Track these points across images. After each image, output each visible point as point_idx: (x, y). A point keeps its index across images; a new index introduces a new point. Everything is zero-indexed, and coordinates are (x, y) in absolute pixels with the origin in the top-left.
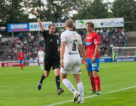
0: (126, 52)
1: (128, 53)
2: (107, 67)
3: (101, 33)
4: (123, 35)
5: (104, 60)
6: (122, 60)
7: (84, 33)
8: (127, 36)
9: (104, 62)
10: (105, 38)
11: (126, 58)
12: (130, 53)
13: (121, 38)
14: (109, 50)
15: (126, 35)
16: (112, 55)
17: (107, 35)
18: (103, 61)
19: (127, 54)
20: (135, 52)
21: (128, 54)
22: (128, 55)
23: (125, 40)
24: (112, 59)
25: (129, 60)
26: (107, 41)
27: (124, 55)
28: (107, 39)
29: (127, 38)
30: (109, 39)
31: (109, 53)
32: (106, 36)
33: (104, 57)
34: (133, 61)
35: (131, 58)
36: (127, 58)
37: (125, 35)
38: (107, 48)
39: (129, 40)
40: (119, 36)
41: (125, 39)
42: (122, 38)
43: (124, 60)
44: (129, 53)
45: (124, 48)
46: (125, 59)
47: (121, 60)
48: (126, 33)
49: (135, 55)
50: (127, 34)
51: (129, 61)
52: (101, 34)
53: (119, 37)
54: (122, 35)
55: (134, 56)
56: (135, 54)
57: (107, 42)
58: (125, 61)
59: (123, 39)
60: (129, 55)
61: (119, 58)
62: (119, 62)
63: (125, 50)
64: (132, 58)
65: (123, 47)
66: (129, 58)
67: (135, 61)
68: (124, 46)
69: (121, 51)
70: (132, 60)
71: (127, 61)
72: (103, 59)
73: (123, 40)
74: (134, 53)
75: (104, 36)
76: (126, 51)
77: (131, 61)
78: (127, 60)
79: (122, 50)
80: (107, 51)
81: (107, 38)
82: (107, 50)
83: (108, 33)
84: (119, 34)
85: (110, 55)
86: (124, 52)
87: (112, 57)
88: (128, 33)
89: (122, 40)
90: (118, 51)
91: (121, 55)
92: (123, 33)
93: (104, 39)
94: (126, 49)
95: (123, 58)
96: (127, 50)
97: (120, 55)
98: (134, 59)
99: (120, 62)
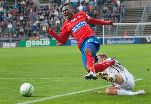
0: (123, 30)
1: (125, 32)
3: (86, 2)
4: (118, 5)
6: (117, 41)
7: (62, 3)
8: (125, 7)
10: (92, 10)
11: (122, 39)
14: (98, 27)
15: (123, 6)
16: (102, 34)
17: (95, 5)
19: (124, 34)
20: (136, 31)
21: (126, 33)
22: (125, 35)
23: (121, 13)
24: (102, 39)
25: (126, 42)
26: (95, 13)
27: (119, 34)
28: (95, 11)
29: (124, 11)
30: (97, 12)
31: (97, 31)
32: (94, 7)
34: (132, 44)
35: (129, 40)
36: (124, 39)
37: (122, 5)
39: (127, 13)
40: (113, 7)
41: (121, 11)
42: (118, 10)
43: (120, 42)
44: (126, 31)
45: (120, 24)
46: (120, 40)
47: (115, 41)
48: (123, 3)
49: (135, 35)
50: (124, 4)
51: (126, 44)
52: (87, 4)
53: (113, 9)
54: (116, 5)
55: (134, 35)
56: (136, 33)
57: (95, 15)
58: (121, 44)
59: (118, 11)
60: (127, 34)
61: (112, 39)
62: (111, 44)
63: (120, 27)
64: (131, 39)
65: (118, 23)
66: (127, 39)
67: (135, 43)
68: (119, 21)
69: (116, 28)
70: (131, 42)
71: (123, 44)
73: (119, 13)
74: (134, 32)
75: (91, 7)
76: (122, 28)
77: (130, 44)
78: (123, 42)
79: (117, 27)
80: (95, 28)
81: (95, 9)
83: (97, 3)
84: (112, 4)
85: (100, 34)
86: (120, 30)
87: (102, 37)
89: (117, 13)
90: (111, 28)
91: (115, 34)
92: (118, 3)
93: (91, 12)
94: (122, 26)
95: (118, 39)
96: (123, 27)
97: (113, 34)
98: (134, 41)
99: (114, 44)
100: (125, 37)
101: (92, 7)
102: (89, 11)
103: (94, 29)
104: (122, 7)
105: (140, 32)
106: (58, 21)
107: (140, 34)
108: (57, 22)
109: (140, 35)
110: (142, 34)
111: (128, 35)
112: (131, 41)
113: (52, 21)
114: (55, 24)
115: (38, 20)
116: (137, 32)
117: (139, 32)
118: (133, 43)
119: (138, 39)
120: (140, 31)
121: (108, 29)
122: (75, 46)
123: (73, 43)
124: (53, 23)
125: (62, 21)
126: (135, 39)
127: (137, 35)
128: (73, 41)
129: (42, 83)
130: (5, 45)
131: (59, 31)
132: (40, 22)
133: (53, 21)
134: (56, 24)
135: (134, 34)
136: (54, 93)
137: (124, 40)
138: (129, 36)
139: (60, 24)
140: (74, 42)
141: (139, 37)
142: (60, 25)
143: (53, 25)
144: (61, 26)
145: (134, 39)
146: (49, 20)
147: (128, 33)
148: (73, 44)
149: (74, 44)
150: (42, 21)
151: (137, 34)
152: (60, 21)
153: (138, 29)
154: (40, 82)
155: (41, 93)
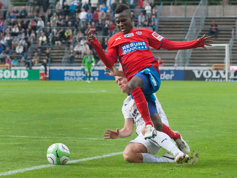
2: (104, 91)
3: (92, 6)
4: (147, 12)
5: (96, 74)
7: (51, 5)
8: (158, 16)
9: (96, 79)
10: (102, 20)
12: (162, 59)
13: (143, 20)
15: (156, 15)
17: (108, 11)
18: (94, 77)
20: (176, 58)
23: (152, 26)
26: (106, 26)
28: (108, 22)
29: (156, 22)
30: (111, 23)
33: (99, 66)
34: (169, 80)
35: (165, 73)
37: (154, 13)
38: (106, 43)
39: (162, 26)
40: (138, 16)
41: (153, 23)
42: (146, 21)
44: (159, 58)
48: (156, 9)
49: (176, 65)
50: (157, 11)
52: (94, 9)
53: (137, 18)
54: (144, 12)
55: (173, 66)
56: (176, 61)
57: (107, 29)
59: (146, 23)
60: (161, 63)
64: (168, 72)
67: (174, 79)
72: (96, 70)
73: (148, 26)
74: (174, 59)
75: (100, 14)
77: (165, 80)
81: (108, 18)
84: (137, 10)
88: (160, 8)
89: (145, 26)
92: (148, 8)
93: (100, 23)
98: (172, 75)
101: (103, 14)
102: (97, 21)
104: (153, 17)
105: (184, 59)
106: (43, 37)
107: (183, 64)
108: (41, 39)
109: (184, 66)
110: (187, 64)
111: (163, 64)
112: (168, 75)
113: (33, 37)
114: (38, 43)
115: (8, 35)
116: (178, 59)
117: (181, 61)
118: (171, 78)
119: (179, 71)
120: (183, 58)
122: (71, 81)
123: (67, 76)
124: (34, 40)
125: (49, 37)
126: (175, 71)
127: (178, 66)
128: (69, 72)
129: (12, 143)
131: (44, 54)
132: (12, 38)
133: (35, 37)
134: (40, 42)
135: (174, 63)
136: (31, 162)
138: (164, 66)
139: (46, 42)
140: (69, 75)
141: (182, 68)
142: (45, 45)
143: (35, 43)
144: (47, 46)
145: (172, 72)
146: (28, 35)
147: (163, 61)
148: (68, 78)
149: (70, 77)
150: (16, 37)
151: (178, 63)
152: (47, 37)
153: (181, 55)
154: (9, 141)
155: (9, 162)
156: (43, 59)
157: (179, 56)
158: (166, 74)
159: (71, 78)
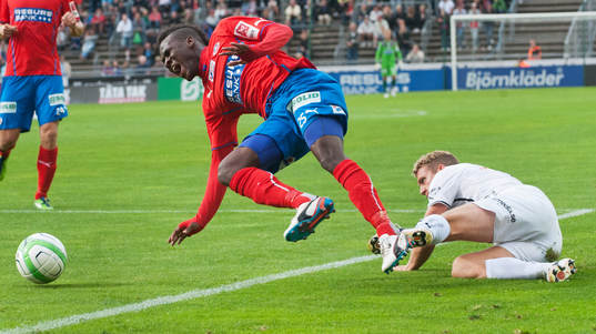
0: (521, 40)
1: (528, 45)
2: (422, 113)
5: (404, 79)
6: (501, 79)
9: (405, 89)
11: (517, 71)
12: (538, 44)
14: (434, 28)
16: (449, 53)
18: (400, 86)
19: (527, 52)
20: (567, 42)
21: (531, 49)
22: (530, 55)
24: (447, 71)
25: (534, 80)
27: (507, 52)
31: (431, 41)
33: (409, 62)
34: (555, 86)
35: (544, 72)
36: (527, 69)
38: (423, 16)
43: (512, 80)
44: (532, 42)
45: (513, 17)
46: (512, 73)
47: (495, 78)
49: (566, 55)
51: (535, 86)
55: (561, 57)
56: (566, 48)
58: (514, 87)
60: (536, 52)
61: (484, 70)
62: (482, 87)
63: (512, 29)
64: (552, 70)
65: (504, 12)
66: (537, 70)
67: (563, 83)
68: (508, 6)
69: (497, 33)
70: (550, 79)
71: (524, 87)
72: (405, 71)
74: (562, 44)
76: (517, 32)
77: (546, 86)
78: (524, 79)
79: (501, 29)
80: (424, 30)
82: (421, 28)
85: (441, 54)
86: (511, 39)
87: (448, 64)
90: (480, 33)
91: (495, 53)
94: (518, 25)
95: (505, 71)
96: (523, 29)
97: (488, 52)
98: (560, 77)
99: (491, 87)
100: (529, 63)
103: (419, 35)
105: (583, 43)
106: (293, 7)
107: (582, 53)
108: (289, 11)
109: (583, 57)
110: (590, 52)
111: (541, 54)
112: (552, 77)
113: (273, 8)
114: (285, 19)
115: (223, 5)
116: (571, 44)
117: (577, 46)
118: (558, 83)
119: (574, 67)
120: (580, 40)
121: (469, 33)
122: (354, 94)
123: (346, 85)
124: (275, 14)
125: (306, 7)
126: (566, 68)
127: (572, 57)
128: (349, 77)
129: (239, 226)
130: (109, 94)
131: (298, 42)
132: (230, 11)
133: (277, 9)
134: (288, 18)
135: (562, 51)
136: (281, 262)
137: (526, 74)
138: (543, 58)
139: (299, 18)
140: (349, 82)
141: (579, 62)
142: (299, 23)
143: (278, 21)
144: (303, 26)
145: (560, 70)
146: (262, 4)
147: (540, 48)
148: (347, 89)
149: (351, 87)
150: (237, 10)
151: (572, 50)
152: (302, 7)
153: (576, 35)
154: (233, 222)
155: (234, 263)
156: (295, 52)
157: (572, 37)
158: (548, 73)
159: (354, 89)
